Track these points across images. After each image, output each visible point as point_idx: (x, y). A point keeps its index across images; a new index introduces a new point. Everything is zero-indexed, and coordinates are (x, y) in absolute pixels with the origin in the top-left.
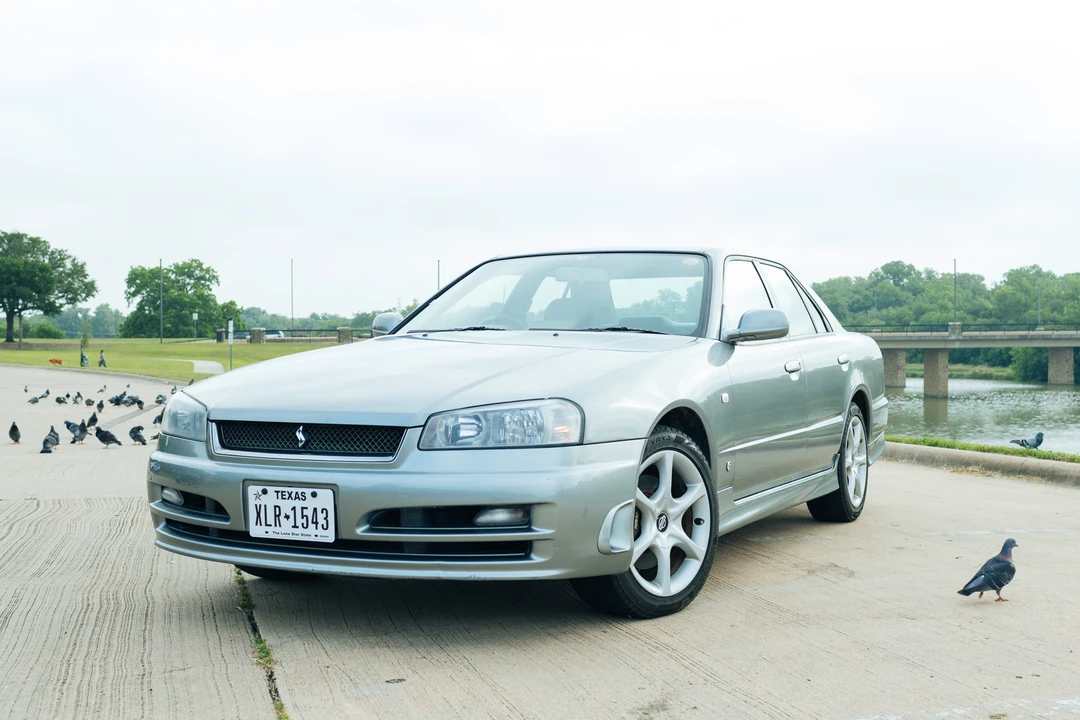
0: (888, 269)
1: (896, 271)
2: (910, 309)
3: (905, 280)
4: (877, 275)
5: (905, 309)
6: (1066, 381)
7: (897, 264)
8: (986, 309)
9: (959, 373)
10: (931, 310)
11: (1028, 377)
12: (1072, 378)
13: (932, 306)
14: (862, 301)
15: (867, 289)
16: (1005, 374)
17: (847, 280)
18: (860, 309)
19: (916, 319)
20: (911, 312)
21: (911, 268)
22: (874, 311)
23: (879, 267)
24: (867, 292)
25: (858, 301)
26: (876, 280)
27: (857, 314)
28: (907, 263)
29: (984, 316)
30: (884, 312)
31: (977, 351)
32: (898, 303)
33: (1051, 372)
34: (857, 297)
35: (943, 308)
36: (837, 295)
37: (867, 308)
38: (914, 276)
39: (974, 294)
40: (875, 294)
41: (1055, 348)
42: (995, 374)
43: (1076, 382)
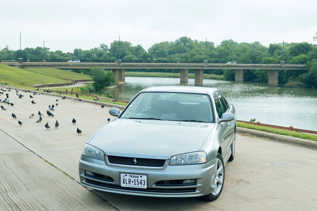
0: (181, 39)
1: (184, 40)
2: (189, 54)
3: (187, 43)
4: (178, 41)
5: (187, 54)
6: (241, 81)
7: (185, 38)
8: (215, 55)
9: (205, 77)
10: (196, 55)
11: (228, 79)
12: (243, 80)
13: (197, 53)
14: (173, 51)
15: (174, 46)
16: (221, 77)
17: (167, 42)
18: (172, 54)
19: (191, 58)
20: (189, 55)
21: (190, 39)
22: (177, 54)
23: (179, 39)
24: (175, 48)
25: (171, 50)
26: (178, 43)
27: (171, 55)
28: (188, 38)
29: (214, 57)
30: (180, 54)
31: (212, 70)
32: (185, 52)
33: (236, 77)
34: (171, 49)
35: (200, 54)
36: (164, 48)
37: (174, 53)
38: (191, 42)
39: (211, 49)
40: (177, 48)
41: (238, 70)
42: (217, 77)
43: (244, 81)
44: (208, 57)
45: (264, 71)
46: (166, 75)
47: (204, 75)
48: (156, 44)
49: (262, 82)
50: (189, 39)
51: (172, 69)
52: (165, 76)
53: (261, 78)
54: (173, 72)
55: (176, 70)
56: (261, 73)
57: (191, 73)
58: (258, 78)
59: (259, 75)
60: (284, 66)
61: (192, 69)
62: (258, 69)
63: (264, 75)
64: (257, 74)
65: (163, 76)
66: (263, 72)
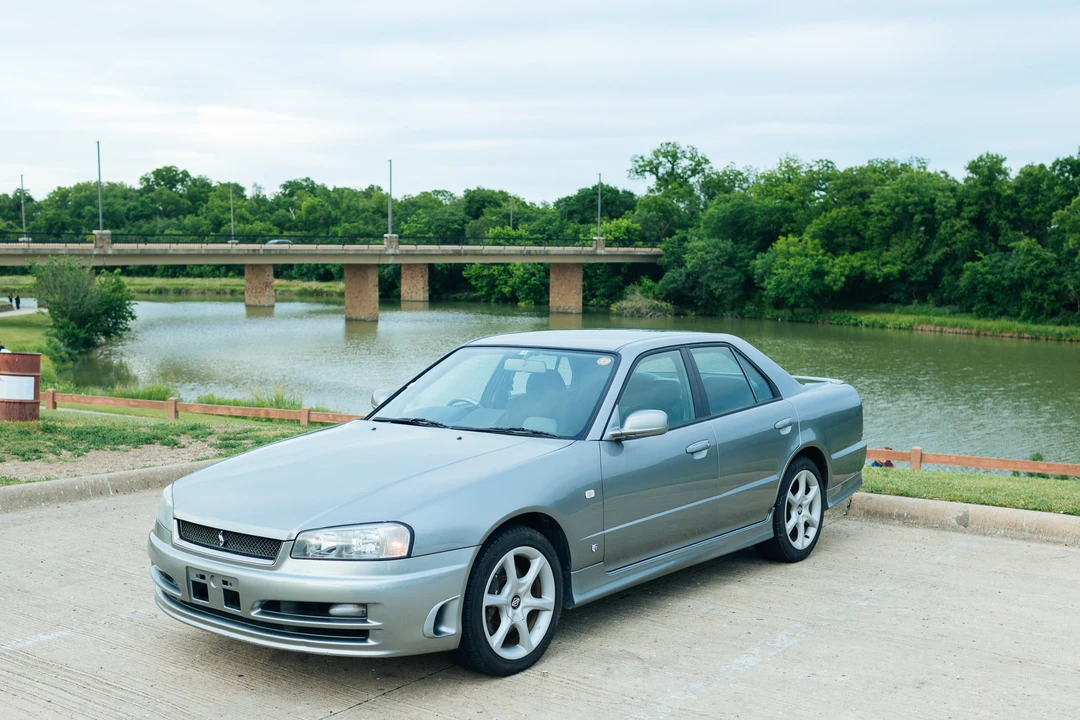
0: (158, 173)
1: (168, 177)
3: (181, 187)
4: (148, 181)
6: (421, 298)
7: (169, 170)
8: (290, 220)
12: (427, 295)
14: (140, 208)
15: (141, 195)
18: (137, 218)
20: (207, 222)
21: (186, 174)
22: (161, 220)
23: (150, 171)
24: (143, 198)
25: (135, 208)
26: (148, 186)
28: (180, 169)
31: (290, 266)
33: (405, 288)
34: (132, 204)
35: (242, 219)
38: (190, 183)
39: (258, 203)
40: (153, 201)
41: (410, 265)
42: (326, 289)
43: (431, 297)
44: (271, 226)
45: (495, 267)
46: (146, 285)
47: (277, 282)
48: (59, 188)
49: (488, 301)
50: (182, 173)
51: (155, 266)
52: (146, 288)
53: (485, 289)
54: (157, 273)
55: (167, 268)
56: (486, 272)
57: (219, 276)
58: (474, 289)
59: (476, 280)
60: (603, 252)
61: (222, 265)
62: (478, 261)
63: (495, 281)
64: (471, 278)
65: (138, 287)
66: (495, 271)
